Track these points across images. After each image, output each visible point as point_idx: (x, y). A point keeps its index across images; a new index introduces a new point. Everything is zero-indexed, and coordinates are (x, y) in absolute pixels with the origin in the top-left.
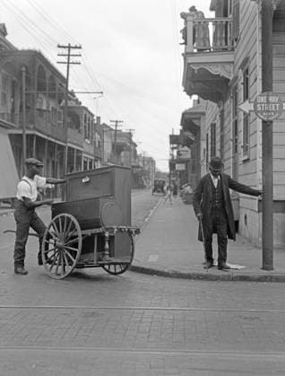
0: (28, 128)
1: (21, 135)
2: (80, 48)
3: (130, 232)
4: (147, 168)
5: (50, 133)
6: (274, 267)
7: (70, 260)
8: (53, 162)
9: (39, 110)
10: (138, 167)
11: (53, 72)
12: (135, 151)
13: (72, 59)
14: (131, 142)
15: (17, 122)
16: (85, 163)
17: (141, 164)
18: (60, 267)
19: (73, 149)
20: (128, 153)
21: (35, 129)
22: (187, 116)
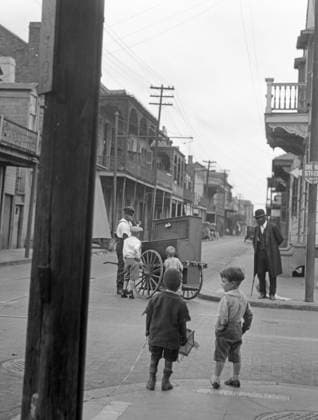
0: (119, 171)
1: (112, 178)
2: (173, 89)
3: (199, 267)
4: (243, 213)
5: (139, 175)
6: (315, 299)
7: (154, 285)
8: (141, 204)
9: (129, 152)
10: (232, 211)
11: (144, 115)
12: (230, 194)
13: (164, 101)
14: (226, 184)
15: (108, 165)
16: (174, 205)
17: (236, 208)
18: (146, 291)
19: (162, 191)
20: (222, 195)
21: (124, 171)
22: (277, 164)
